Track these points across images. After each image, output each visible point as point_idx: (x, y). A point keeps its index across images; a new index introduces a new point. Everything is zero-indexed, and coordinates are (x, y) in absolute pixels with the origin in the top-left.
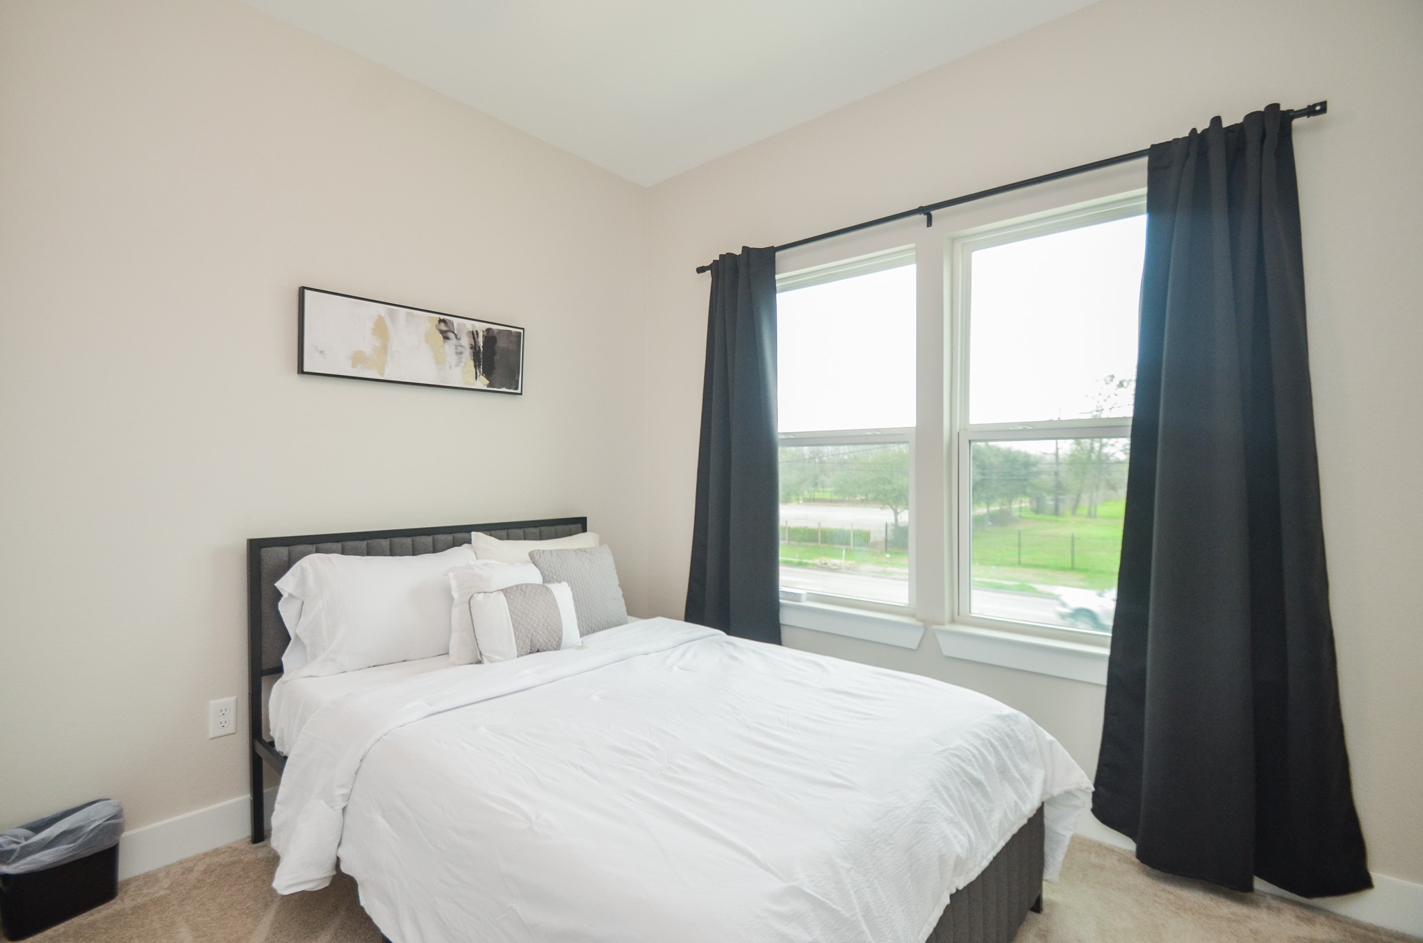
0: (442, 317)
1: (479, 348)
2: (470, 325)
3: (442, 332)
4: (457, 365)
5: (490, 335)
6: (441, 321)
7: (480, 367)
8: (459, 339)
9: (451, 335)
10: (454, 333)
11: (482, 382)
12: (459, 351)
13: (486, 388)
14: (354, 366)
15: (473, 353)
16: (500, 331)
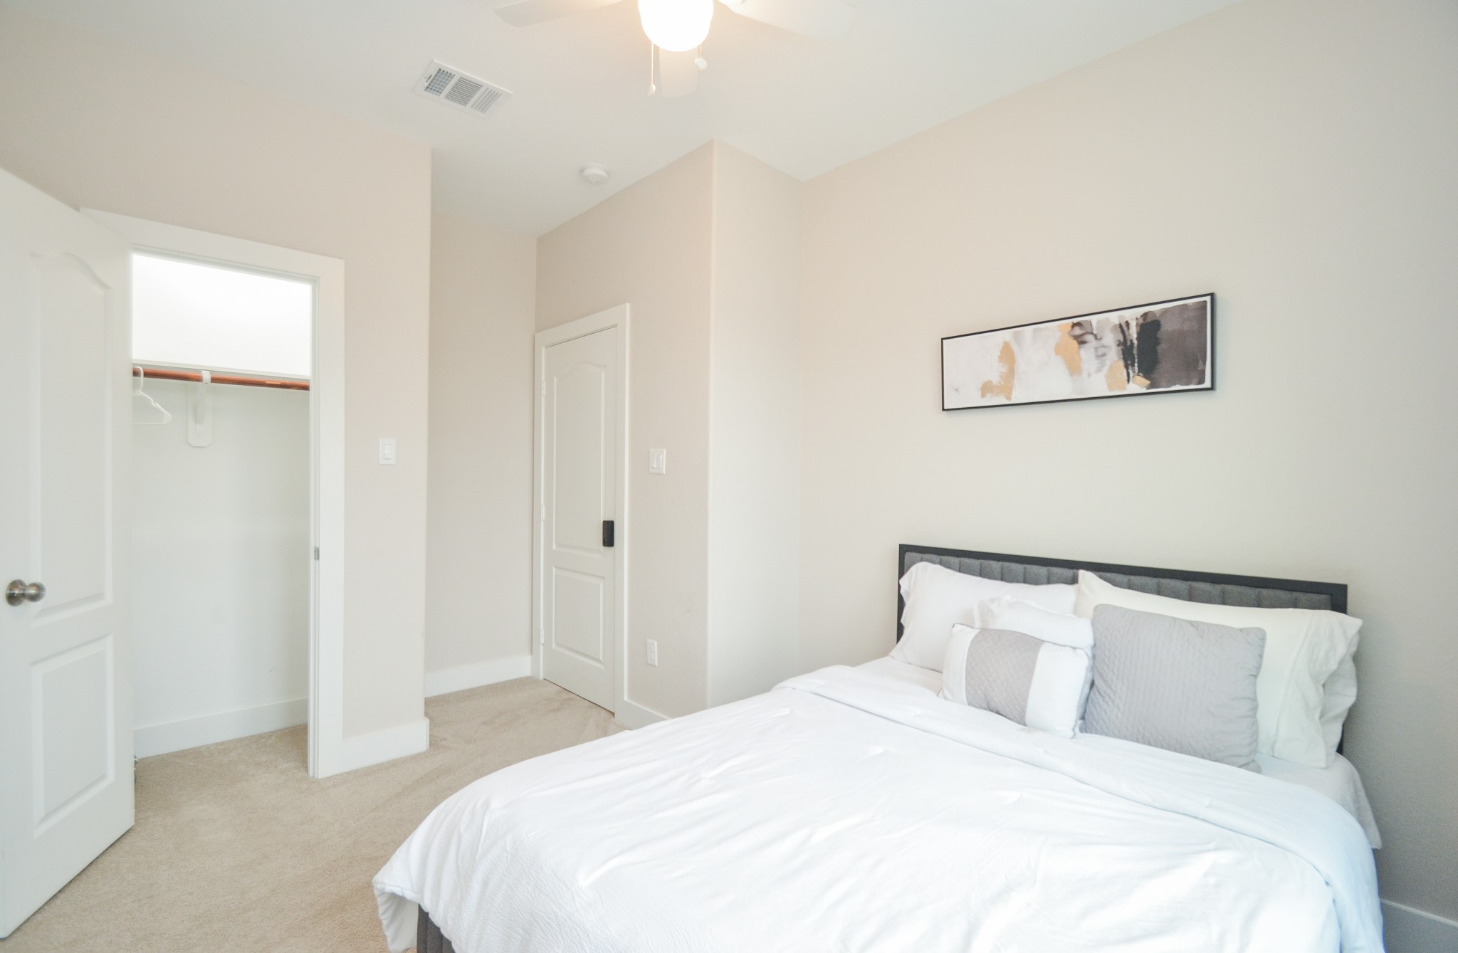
0: (1075, 320)
1: (1131, 341)
2: (1115, 318)
3: (1076, 337)
4: (1099, 370)
5: (1149, 320)
6: (1074, 325)
7: (1133, 365)
8: (1100, 339)
9: (1089, 338)
10: (1092, 333)
11: (1138, 384)
12: (1100, 353)
13: (1145, 391)
14: (983, 396)
15: (1123, 350)
16: (1166, 311)
